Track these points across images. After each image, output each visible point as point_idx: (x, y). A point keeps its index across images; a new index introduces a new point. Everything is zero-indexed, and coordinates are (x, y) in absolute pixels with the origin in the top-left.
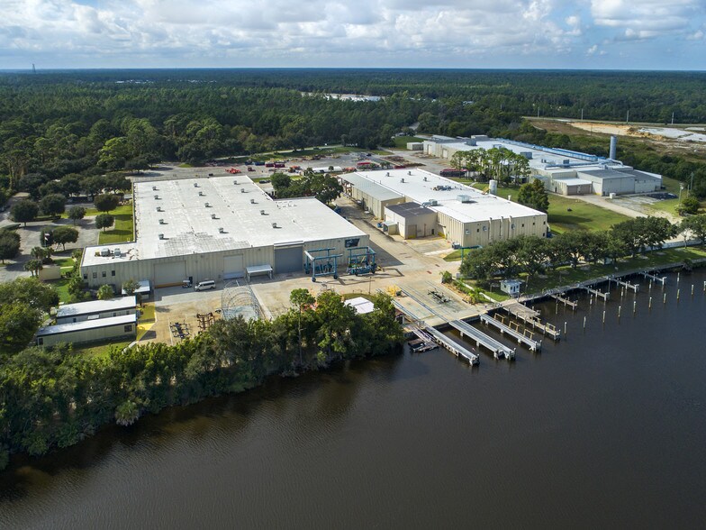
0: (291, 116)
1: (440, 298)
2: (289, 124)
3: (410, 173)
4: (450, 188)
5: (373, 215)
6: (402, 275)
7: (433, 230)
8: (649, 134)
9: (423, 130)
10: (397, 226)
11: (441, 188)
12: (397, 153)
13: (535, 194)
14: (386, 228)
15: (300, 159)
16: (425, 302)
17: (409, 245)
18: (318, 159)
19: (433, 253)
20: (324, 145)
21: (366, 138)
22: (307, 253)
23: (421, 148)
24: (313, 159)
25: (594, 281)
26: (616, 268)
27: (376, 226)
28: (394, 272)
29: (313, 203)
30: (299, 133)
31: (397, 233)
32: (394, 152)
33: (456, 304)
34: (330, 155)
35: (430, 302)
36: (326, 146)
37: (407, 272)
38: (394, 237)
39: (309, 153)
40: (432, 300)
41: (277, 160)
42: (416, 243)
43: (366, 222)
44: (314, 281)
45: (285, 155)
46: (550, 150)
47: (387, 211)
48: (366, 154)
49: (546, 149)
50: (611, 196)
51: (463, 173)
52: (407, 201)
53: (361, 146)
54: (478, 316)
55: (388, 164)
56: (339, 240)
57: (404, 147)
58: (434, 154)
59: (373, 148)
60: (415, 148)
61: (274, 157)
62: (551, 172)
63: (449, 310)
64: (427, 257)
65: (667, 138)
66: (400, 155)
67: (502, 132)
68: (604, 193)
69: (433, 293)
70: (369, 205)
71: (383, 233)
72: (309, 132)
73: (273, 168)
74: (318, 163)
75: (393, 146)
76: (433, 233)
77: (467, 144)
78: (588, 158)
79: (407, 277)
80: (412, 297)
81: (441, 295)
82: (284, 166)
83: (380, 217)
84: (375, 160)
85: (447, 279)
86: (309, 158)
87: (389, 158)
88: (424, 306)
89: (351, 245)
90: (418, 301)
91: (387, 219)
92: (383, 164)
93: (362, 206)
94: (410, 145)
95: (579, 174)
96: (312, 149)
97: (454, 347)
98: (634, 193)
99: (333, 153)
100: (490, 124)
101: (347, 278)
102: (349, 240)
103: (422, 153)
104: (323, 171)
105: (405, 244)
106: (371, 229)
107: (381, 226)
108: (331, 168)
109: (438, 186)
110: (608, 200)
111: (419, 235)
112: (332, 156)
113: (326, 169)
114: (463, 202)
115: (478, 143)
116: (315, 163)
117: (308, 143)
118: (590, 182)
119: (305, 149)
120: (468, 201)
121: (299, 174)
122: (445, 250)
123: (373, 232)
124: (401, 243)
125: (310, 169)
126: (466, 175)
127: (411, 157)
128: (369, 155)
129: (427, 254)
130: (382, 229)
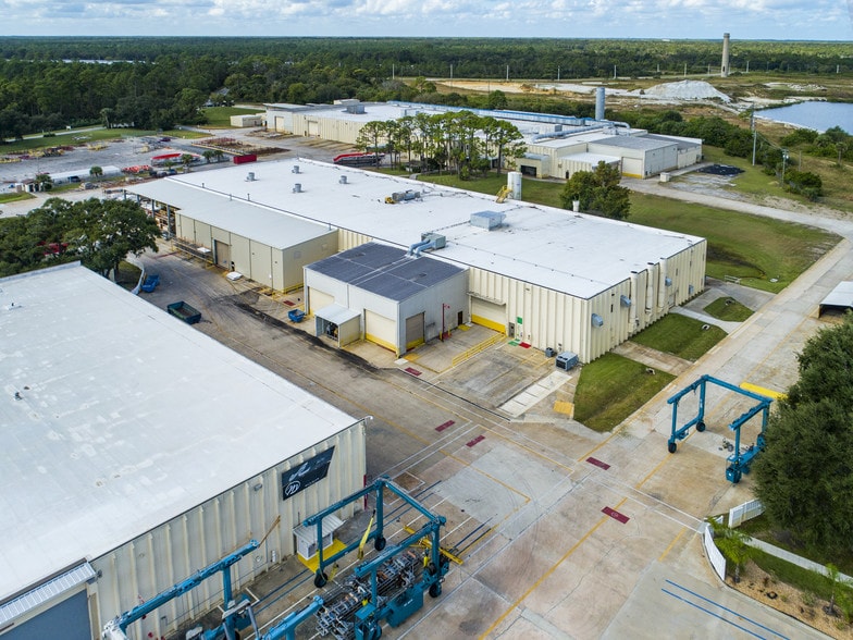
3: (297, 170)
4: (418, 196)
5: (252, 280)
7: (460, 314)
9: (242, 98)
10: (360, 322)
11: (402, 198)
12: (219, 133)
15: (15, 157)
17: (427, 377)
19: (527, 400)
20: (64, 129)
24: (47, 155)
27: (283, 316)
31: (362, 337)
32: (212, 132)
34: (81, 144)
36: (69, 131)
38: (362, 352)
39: (34, 145)
43: (247, 309)
47: (312, 278)
48: (157, 138)
50: (663, 178)
51: (378, 159)
52: (351, 242)
53: (143, 126)
55: (217, 154)
56: (252, 487)
57: (226, 124)
58: (288, 130)
59: (167, 126)
60: (248, 124)
62: (552, 147)
64: (529, 427)
66: (228, 136)
71: (319, 342)
74: (60, 162)
76: (461, 322)
77: (349, 112)
78: (568, 121)
83: (281, 288)
84: (183, 148)
86: (36, 154)
87: (210, 142)
89: (305, 482)
91: (318, 299)
92: (208, 155)
93: (213, 258)
94: (236, 120)
96: (41, 136)
98: (677, 169)
99: (89, 141)
102: (295, 469)
103: (266, 130)
104: (76, 177)
105: (412, 373)
106: (276, 332)
107: (300, 318)
108: (97, 171)
109: (394, 195)
110: (660, 183)
111: (431, 334)
112: (89, 147)
113: (84, 172)
114: (491, 229)
115: (366, 109)
116: (52, 164)
117: (29, 127)
118: (618, 159)
119: (25, 138)
120: (498, 226)
121: (15, 190)
122: (544, 382)
123: (289, 345)
124: (397, 371)
125: (44, 178)
126: (384, 161)
127: (250, 138)
128: (167, 140)
129: (512, 407)
130: (310, 327)
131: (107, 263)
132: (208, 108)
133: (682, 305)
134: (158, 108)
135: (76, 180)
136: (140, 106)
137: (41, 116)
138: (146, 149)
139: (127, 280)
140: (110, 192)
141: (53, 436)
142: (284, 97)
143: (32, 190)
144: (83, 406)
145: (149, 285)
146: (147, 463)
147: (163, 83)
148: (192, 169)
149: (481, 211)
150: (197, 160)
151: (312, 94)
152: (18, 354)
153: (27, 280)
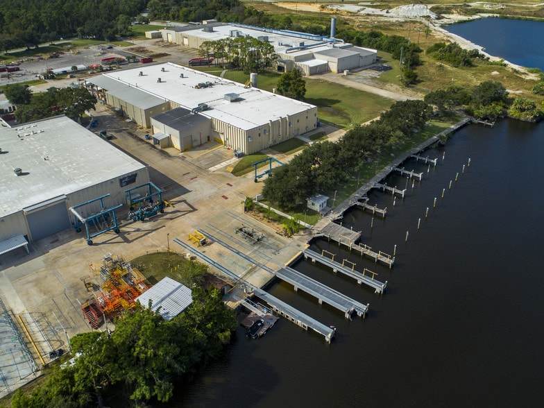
0: (15, 11)
1: (251, 235)
2: (16, 21)
3: (163, 70)
4: (211, 85)
5: (135, 123)
6: (194, 210)
7: (208, 137)
8: (337, 10)
9: (155, 17)
10: (169, 138)
11: (202, 86)
12: (138, 43)
13: (294, 83)
14: (157, 142)
15: (36, 58)
16: (236, 246)
17: (188, 159)
18: (57, 57)
19: (218, 166)
20: (59, 40)
21: (104, 30)
22: (73, 210)
23: (159, 36)
24: (51, 57)
25: (381, 175)
26: (392, 155)
27: (143, 137)
28: (183, 206)
29: (64, 123)
30: (29, 30)
31: (170, 145)
32: (135, 42)
33: (271, 241)
34: (68, 50)
35: (242, 245)
36: (62, 41)
37: (200, 202)
38: (169, 150)
39: (45, 50)
40: (244, 241)
41: (9, 61)
42: (195, 155)
43: (131, 134)
44: (90, 243)
45: (17, 55)
46: (279, 32)
47: (153, 122)
48: (106, 46)
49: (276, 32)
50: (345, 73)
51: (211, 61)
52: (173, 107)
53: (100, 38)
54: (302, 255)
55: (134, 57)
56: (111, 181)
57: (143, 36)
58: (174, 42)
59: (112, 39)
60: (154, 36)
61: (5, 59)
62: (293, 55)
63: (268, 252)
64: (214, 175)
65: (351, 13)
66: (142, 45)
67: (229, 16)
68: (338, 70)
69: (241, 230)
70: (129, 113)
71: (153, 147)
72: (41, 28)
73: (6, 73)
74: (58, 61)
75: (133, 35)
76: (209, 140)
77: (205, 31)
78: (314, 38)
79: (202, 210)
80: (219, 242)
81: (250, 230)
82: (18, 69)
83: (145, 126)
84: (119, 53)
85: (250, 207)
86: (45, 56)
87: (132, 49)
88: (238, 253)
89: (128, 183)
90: (228, 247)
91: (156, 131)
92: (129, 58)
93: (121, 114)
94: (149, 34)
95: (315, 55)
96: (47, 45)
97: (300, 318)
98: (359, 67)
99: (71, 48)
100: (214, 8)
101: (131, 228)
102: (124, 179)
103: (163, 41)
104: (65, 71)
105: (183, 158)
106: (140, 143)
107: (149, 138)
108: (75, 68)
109: (199, 84)
110: (343, 76)
111: (195, 144)
112: (72, 52)
113: (69, 69)
114: (232, 101)
115: (214, 29)
116: (54, 63)
117: (41, 40)
118: (326, 62)
119: (40, 46)
120: (236, 99)
121: (38, 78)
122: (229, 161)
123: (143, 148)
124: (179, 157)
125: (50, 72)
126: (213, 62)
127: (153, 47)
128: (111, 48)
129: (212, 169)
130: (152, 142)
131: (76, 115)
132: (134, 26)
133: (302, 135)
134: (106, 28)
135: (65, 73)
136: (96, 27)
137: (47, 34)
138: (100, 54)
139: (85, 123)
140: (80, 80)
141: (56, 169)
142: (178, 17)
143: (45, 79)
144: (65, 162)
145: (94, 125)
146: (83, 176)
147: (111, 8)
148: (121, 66)
149: (230, 93)
150: (124, 61)
151: (193, 16)
152: (44, 147)
153: (45, 122)
